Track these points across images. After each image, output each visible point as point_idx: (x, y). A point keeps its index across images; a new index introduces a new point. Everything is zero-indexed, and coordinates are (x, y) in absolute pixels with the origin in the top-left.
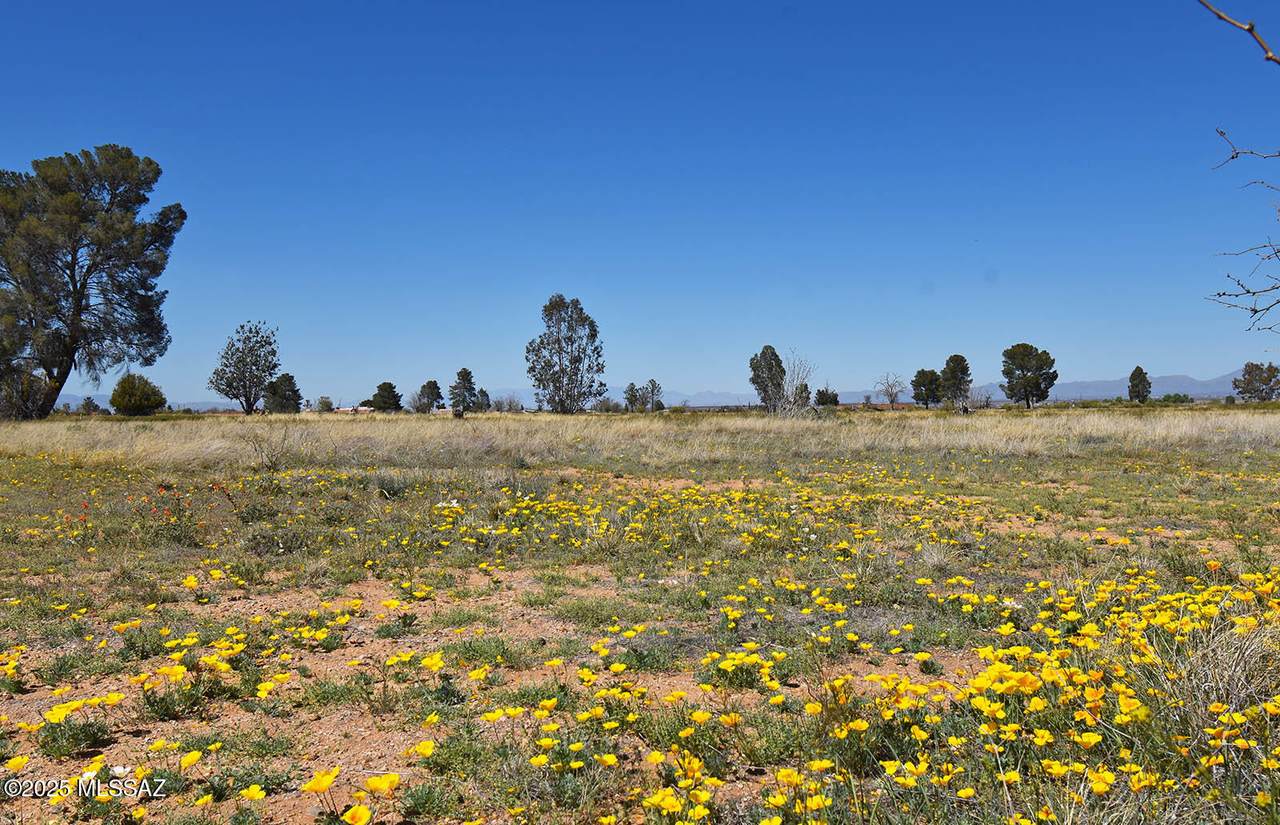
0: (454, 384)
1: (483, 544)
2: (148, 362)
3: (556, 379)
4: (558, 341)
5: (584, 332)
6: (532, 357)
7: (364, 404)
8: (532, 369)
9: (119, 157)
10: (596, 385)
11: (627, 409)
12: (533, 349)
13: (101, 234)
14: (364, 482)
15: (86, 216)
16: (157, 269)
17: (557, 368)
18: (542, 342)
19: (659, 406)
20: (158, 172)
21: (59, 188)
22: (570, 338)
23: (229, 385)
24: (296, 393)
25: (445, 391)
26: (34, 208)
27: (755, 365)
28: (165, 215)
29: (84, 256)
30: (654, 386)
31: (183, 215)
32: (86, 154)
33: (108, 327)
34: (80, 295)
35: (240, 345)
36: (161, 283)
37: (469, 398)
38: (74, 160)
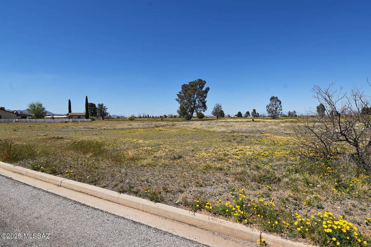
0: (252, 112)
1: (256, 143)
2: (204, 111)
3: (272, 112)
4: (273, 105)
5: (278, 103)
6: (267, 108)
7: (235, 116)
8: (267, 110)
9: (200, 80)
10: (280, 113)
11: (288, 116)
12: (268, 106)
13: (198, 93)
14: (243, 136)
15: (196, 90)
16: (205, 97)
17: (272, 110)
18: (269, 105)
19: (296, 116)
20: (206, 82)
21: (192, 86)
22: (275, 104)
23: (214, 114)
24: (224, 114)
25: (250, 113)
26: (189, 89)
27: (318, 108)
28: (207, 89)
29: (195, 96)
30: (295, 112)
31: (209, 89)
32: (196, 81)
33: (199, 107)
34: (195, 102)
35: (216, 107)
36: (206, 100)
37: (255, 115)
38: (194, 82)
